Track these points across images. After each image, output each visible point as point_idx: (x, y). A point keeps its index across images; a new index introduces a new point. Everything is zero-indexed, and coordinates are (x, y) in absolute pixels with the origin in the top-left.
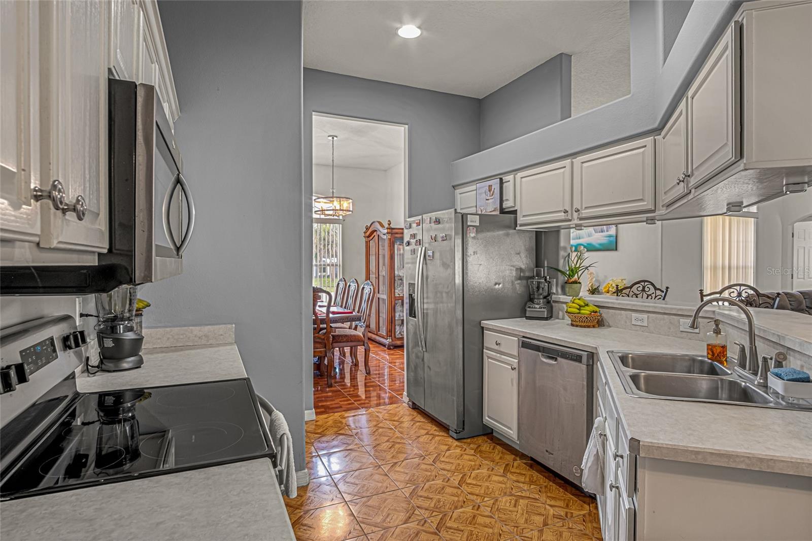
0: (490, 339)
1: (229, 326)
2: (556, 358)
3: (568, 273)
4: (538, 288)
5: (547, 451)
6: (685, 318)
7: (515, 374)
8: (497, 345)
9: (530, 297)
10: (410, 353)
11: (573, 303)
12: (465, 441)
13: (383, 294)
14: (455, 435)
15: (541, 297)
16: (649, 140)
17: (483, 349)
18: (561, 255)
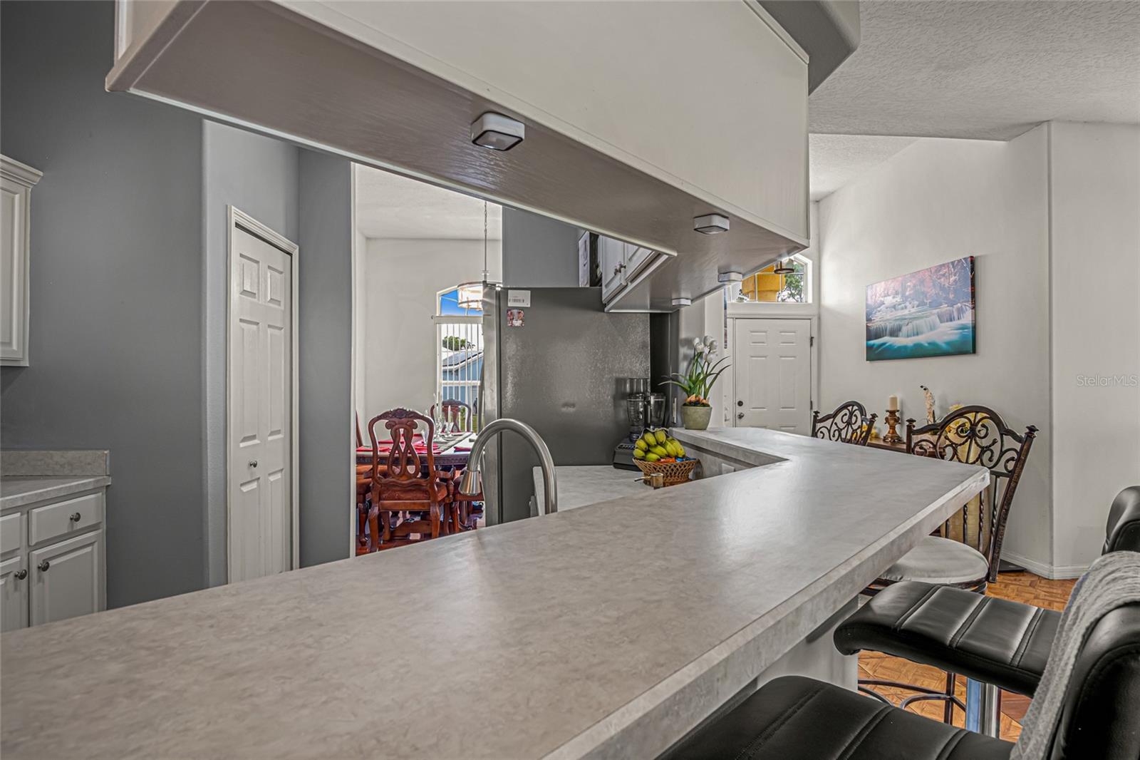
1: (99, 452)
18: (681, 356)
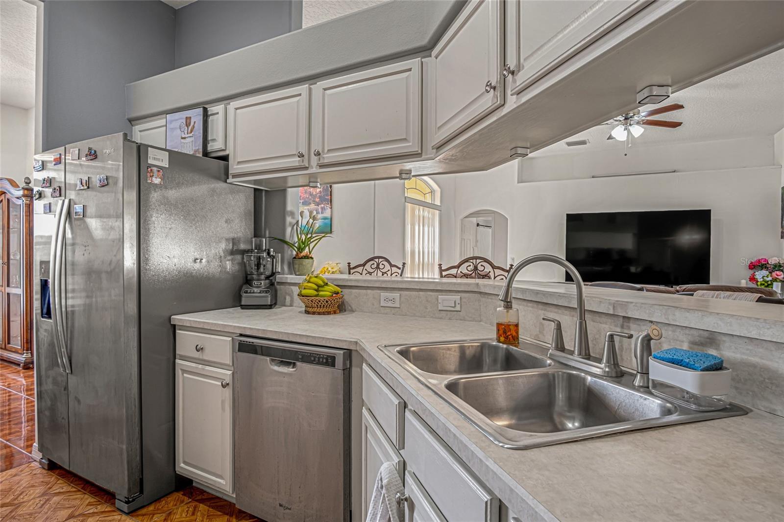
0: (186, 342)
2: (294, 364)
3: (296, 245)
4: (258, 265)
5: (281, 505)
6: (443, 294)
7: (228, 393)
8: (198, 351)
9: (246, 277)
10: (43, 378)
11: (309, 282)
12: (144, 511)
13: (17, 287)
14: (125, 507)
15: (263, 277)
16: (414, 63)
17: (175, 358)
18: (288, 223)
